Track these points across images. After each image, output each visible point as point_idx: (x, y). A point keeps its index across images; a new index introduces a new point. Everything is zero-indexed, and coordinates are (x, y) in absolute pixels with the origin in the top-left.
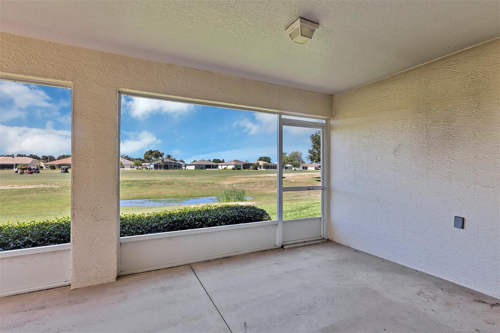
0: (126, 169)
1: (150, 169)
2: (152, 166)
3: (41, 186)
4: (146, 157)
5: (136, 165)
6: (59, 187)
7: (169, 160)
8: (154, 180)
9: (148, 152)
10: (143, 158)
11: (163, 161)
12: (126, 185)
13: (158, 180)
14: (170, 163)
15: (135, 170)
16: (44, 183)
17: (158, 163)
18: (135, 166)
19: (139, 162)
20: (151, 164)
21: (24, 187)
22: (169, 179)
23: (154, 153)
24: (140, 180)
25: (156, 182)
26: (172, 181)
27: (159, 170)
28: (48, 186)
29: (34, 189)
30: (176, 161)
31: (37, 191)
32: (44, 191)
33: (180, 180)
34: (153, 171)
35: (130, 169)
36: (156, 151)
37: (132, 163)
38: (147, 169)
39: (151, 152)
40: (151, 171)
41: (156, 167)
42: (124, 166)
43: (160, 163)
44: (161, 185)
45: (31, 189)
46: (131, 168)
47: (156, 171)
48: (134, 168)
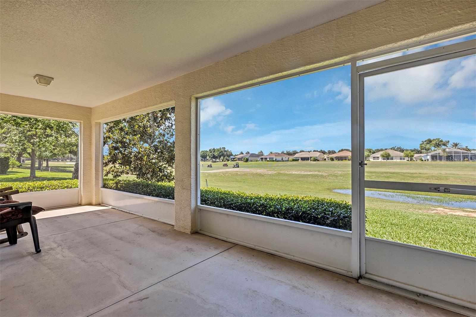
0: (395, 161)
1: (425, 160)
2: (429, 157)
3: (316, 173)
4: (422, 147)
5: (406, 156)
6: (326, 174)
7: (454, 150)
8: (420, 173)
9: (426, 141)
10: (419, 149)
11: (444, 150)
12: (384, 176)
13: (426, 174)
14: (455, 152)
15: (405, 162)
16: (319, 171)
17: (437, 154)
18: (405, 158)
19: (410, 153)
20: (427, 155)
21: (306, 173)
22: (442, 173)
23: (434, 142)
24: (402, 173)
25: (422, 175)
26: (446, 175)
27: (438, 162)
28: (320, 173)
29: (311, 175)
30: (469, 150)
31: (313, 176)
32: (316, 177)
33: (462, 175)
34: (430, 163)
35: (399, 161)
36: (437, 139)
37: (402, 154)
38: (423, 160)
39: (430, 141)
40: (426, 162)
41: (434, 158)
42: (393, 157)
43: (439, 153)
44: (428, 179)
45: (309, 175)
46: (401, 159)
47: (433, 163)
48: (404, 159)
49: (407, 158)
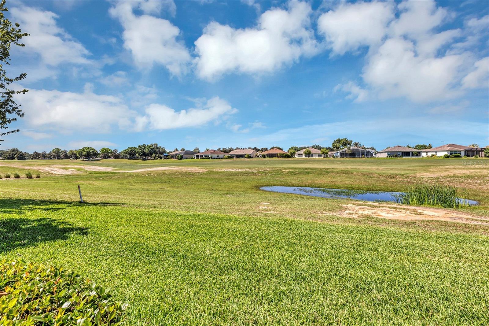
0: (314, 157)
1: (336, 157)
2: (339, 154)
3: (248, 170)
4: (334, 145)
5: (322, 154)
6: (256, 171)
7: (356, 148)
8: (333, 169)
9: (336, 141)
10: (332, 147)
11: (349, 148)
12: (305, 172)
13: (337, 169)
14: (357, 150)
15: (322, 159)
16: (250, 168)
17: (344, 151)
19: (325, 151)
20: (337, 152)
21: (237, 171)
22: (348, 168)
23: (342, 142)
24: (319, 168)
25: (334, 170)
26: (351, 170)
27: (345, 159)
28: (251, 171)
29: (242, 172)
30: (365, 148)
31: (244, 174)
32: (247, 175)
33: (362, 169)
34: (339, 159)
35: (317, 157)
36: (344, 139)
37: (320, 152)
38: (334, 157)
39: (339, 141)
40: (337, 159)
41: (343, 155)
42: (313, 154)
43: (346, 151)
44: (338, 173)
45: (240, 173)
46: (319, 156)
47: (342, 159)
48: (321, 156)
49: (323, 155)
